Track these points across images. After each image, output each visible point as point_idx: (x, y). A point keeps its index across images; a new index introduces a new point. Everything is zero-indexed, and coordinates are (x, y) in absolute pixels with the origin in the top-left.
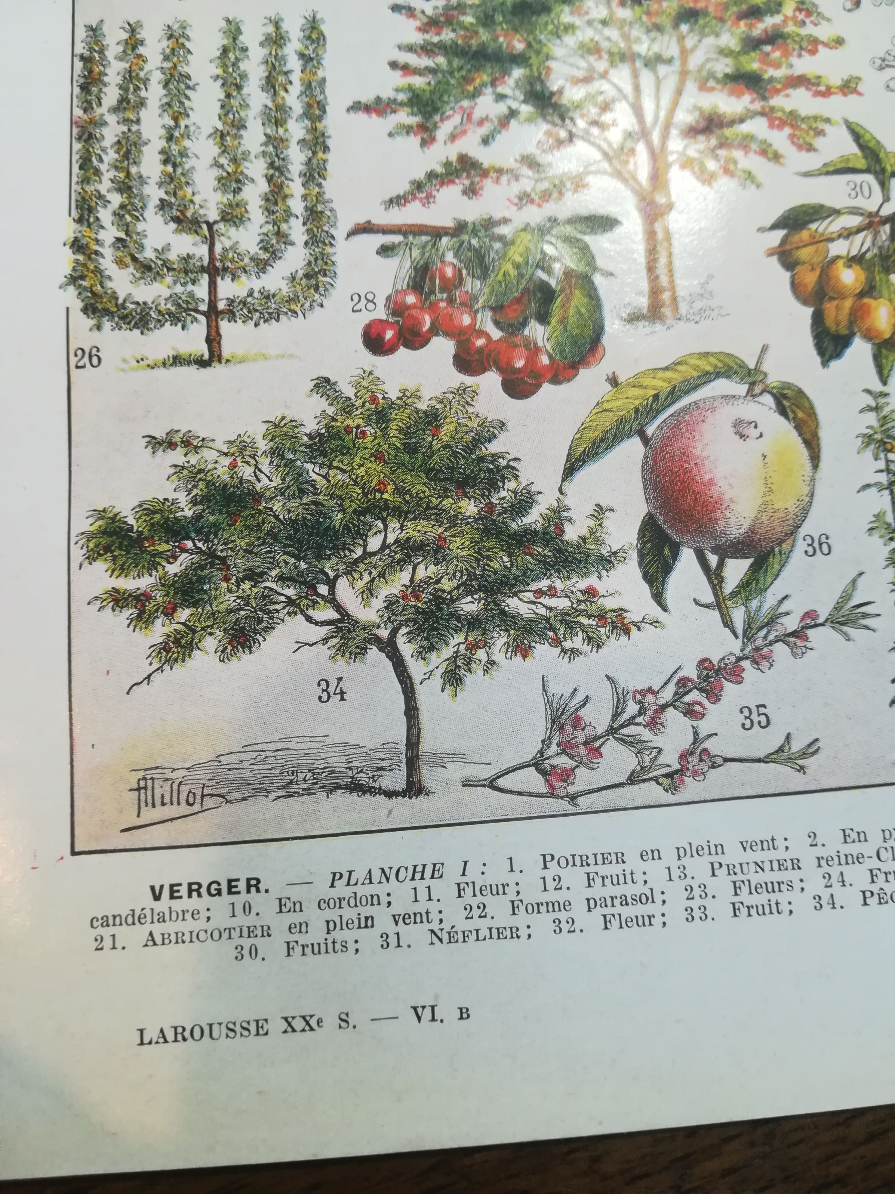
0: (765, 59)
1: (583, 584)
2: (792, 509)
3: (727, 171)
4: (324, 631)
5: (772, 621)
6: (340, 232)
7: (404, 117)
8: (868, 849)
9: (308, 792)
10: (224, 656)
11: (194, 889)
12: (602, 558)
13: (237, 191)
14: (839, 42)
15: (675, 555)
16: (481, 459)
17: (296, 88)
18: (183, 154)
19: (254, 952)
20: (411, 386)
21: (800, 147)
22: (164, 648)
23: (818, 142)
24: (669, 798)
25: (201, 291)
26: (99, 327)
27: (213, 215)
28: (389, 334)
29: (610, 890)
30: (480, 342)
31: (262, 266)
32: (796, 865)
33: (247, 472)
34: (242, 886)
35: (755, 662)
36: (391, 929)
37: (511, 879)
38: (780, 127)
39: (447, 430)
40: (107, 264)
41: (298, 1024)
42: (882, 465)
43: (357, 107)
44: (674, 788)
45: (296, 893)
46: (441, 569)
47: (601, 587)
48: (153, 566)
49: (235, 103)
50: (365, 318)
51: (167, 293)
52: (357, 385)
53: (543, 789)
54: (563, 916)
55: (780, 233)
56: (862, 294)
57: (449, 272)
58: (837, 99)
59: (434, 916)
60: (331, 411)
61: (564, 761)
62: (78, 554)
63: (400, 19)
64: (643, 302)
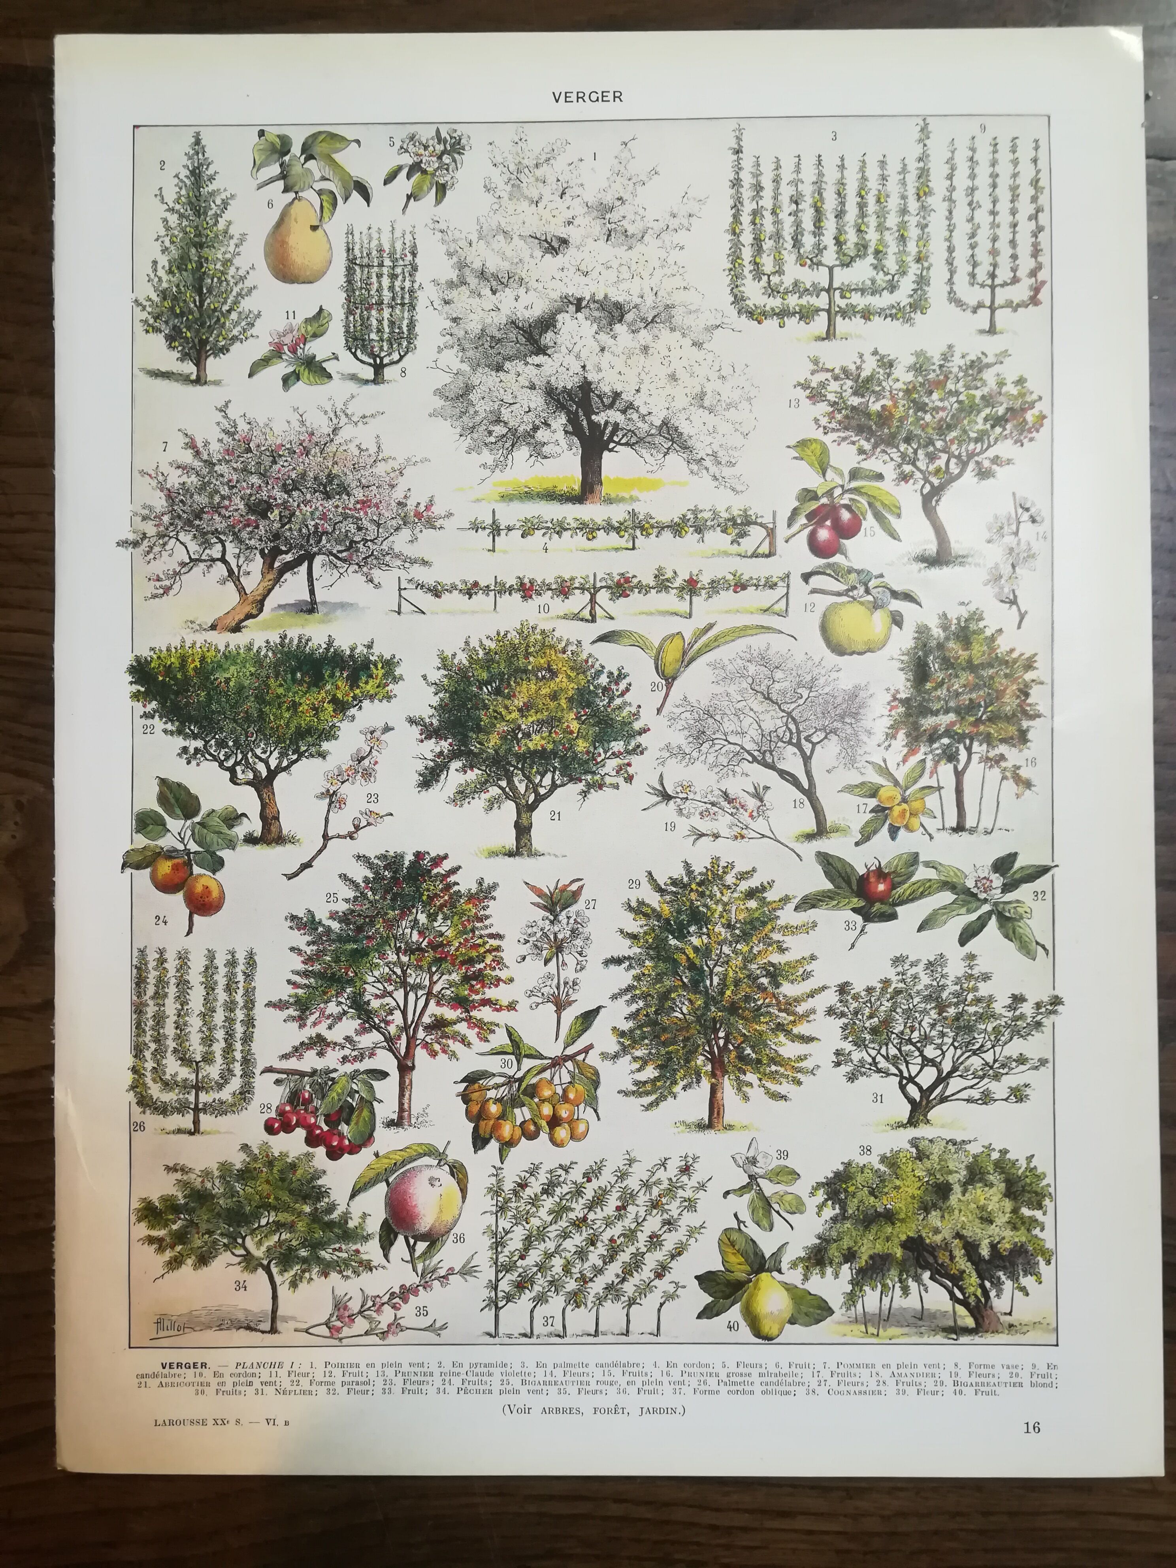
0: (472, 989)
1: (354, 1247)
2: (450, 1221)
3: (444, 1052)
4: (239, 1259)
5: (433, 1272)
6: (257, 1071)
7: (292, 1012)
8: (463, 1371)
9: (228, 1329)
10: (196, 1267)
11: (179, 1365)
12: (363, 1237)
13: (210, 1046)
14: (511, 980)
15: (396, 1238)
16: (314, 1187)
17: (241, 992)
18: (185, 1025)
19: (203, 1392)
20: (284, 1151)
21: (481, 1039)
22: (170, 1263)
23: (491, 1037)
24: (381, 1342)
25: (192, 1098)
26: (144, 1112)
27: (198, 1059)
28: (276, 1125)
29: (352, 1379)
30: (318, 1132)
31: (220, 1087)
32: (431, 1374)
33: (209, 1185)
34: (199, 1365)
35: (425, 1288)
36: (260, 1387)
37: (311, 1371)
38: (473, 1028)
39: (299, 1172)
40: (148, 1080)
41: (219, 1422)
42: (494, 1202)
43: (269, 1004)
44: (383, 1339)
45: (221, 1370)
46: (293, 1235)
47: (362, 1250)
48: (166, 1226)
49: (211, 998)
50: (266, 1116)
51: (175, 1098)
52: (260, 1148)
53: (328, 1334)
54: (331, 1387)
55: (465, 1084)
56: (498, 1118)
57: (307, 1095)
58: (504, 1013)
59: (278, 1384)
60: (248, 1160)
61: (338, 1324)
62: (134, 1218)
63: (294, 955)
64: (395, 1117)
